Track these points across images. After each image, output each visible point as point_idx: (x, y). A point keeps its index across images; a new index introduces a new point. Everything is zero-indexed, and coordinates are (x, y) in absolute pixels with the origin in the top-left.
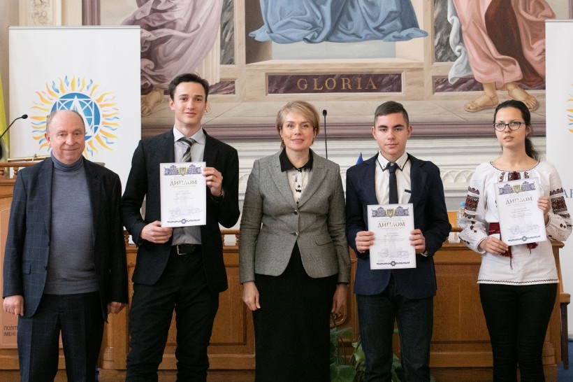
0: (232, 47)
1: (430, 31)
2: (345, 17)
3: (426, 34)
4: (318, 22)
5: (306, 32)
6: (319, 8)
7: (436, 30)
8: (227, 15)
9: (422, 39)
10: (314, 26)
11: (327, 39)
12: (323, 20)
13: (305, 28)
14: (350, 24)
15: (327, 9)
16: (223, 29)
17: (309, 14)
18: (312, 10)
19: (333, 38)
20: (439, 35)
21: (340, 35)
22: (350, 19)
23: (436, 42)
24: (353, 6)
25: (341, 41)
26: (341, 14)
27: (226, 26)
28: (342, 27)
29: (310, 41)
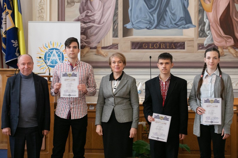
0: (117, 31)
1: (197, 25)
2: (162, 19)
3: (195, 26)
4: (152, 21)
5: (147, 25)
6: (152, 15)
7: (199, 25)
8: (115, 18)
9: (194, 28)
10: (150, 22)
11: (155, 28)
12: (154, 20)
13: (147, 23)
14: (164, 22)
15: (155, 16)
16: (114, 23)
17: (148, 18)
18: (150, 17)
19: (158, 27)
20: (200, 26)
21: (161, 26)
22: (165, 20)
23: (199, 30)
24: (166, 15)
25: (161, 29)
26: (161, 18)
27: (115, 22)
28: (161, 23)
29: (148, 29)
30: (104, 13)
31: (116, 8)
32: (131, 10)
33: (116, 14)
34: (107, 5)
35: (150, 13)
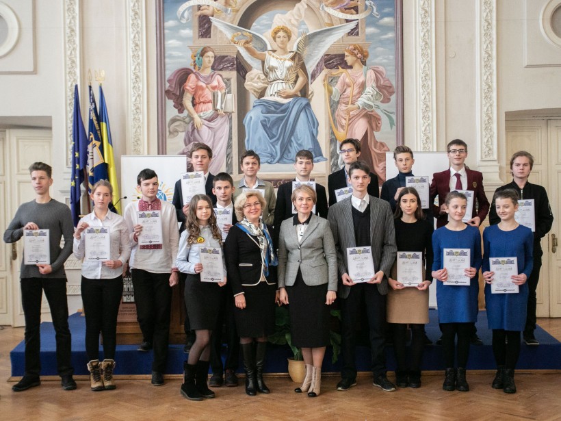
0: (232, 166)
1: (328, 158)
2: (287, 151)
3: (326, 159)
4: (274, 154)
5: (268, 158)
6: (274, 147)
7: (332, 157)
8: (229, 150)
9: (325, 162)
10: (272, 155)
11: (278, 162)
12: (276, 152)
13: (267, 157)
14: (289, 155)
15: (278, 147)
16: (227, 157)
17: (269, 150)
18: (271, 148)
19: (281, 161)
20: (333, 160)
21: (285, 160)
22: (289, 152)
23: (332, 163)
24: (291, 146)
25: (285, 163)
26: (285, 149)
27: (228, 155)
28: (285, 156)
29: (270, 163)
30: (215, 144)
31: (230, 138)
32: (248, 140)
33: (229, 146)
34: (218, 135)
35: (272, 143)
